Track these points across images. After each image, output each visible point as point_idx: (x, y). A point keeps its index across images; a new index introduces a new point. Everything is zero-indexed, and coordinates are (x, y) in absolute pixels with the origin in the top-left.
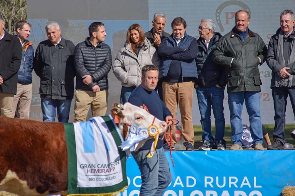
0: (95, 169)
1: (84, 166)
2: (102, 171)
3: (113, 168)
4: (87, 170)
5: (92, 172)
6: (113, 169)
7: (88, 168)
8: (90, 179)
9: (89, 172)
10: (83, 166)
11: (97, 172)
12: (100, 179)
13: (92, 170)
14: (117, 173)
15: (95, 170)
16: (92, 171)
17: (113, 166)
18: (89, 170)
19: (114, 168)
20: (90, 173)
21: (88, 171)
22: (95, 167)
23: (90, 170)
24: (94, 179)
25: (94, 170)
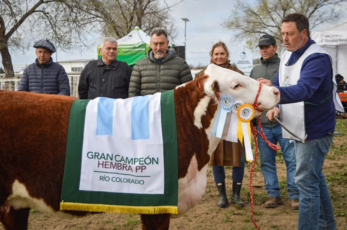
0: (112, 161)
1: (94, 154)
2: (122, 166)
3: (142, 167)
4: (99, 162)
5: (107, 166)
6: (142, 169)
7: (100, 159)
8: (101, 177)
9: (101, 166)
10: (93, 156)
11: (114, 168)
12: (118, 180)
13: (107, 163)
14: (150, 176)
15: (111, 163)
16: (105, 165)
17: (143, 164)
18: (101, 162)
19: (144, 168)
20: (103, 167)
21: (99, 164)
22: (112, 159)
23: (103, 162)
24: (107, 179)
25: (109, 164)
